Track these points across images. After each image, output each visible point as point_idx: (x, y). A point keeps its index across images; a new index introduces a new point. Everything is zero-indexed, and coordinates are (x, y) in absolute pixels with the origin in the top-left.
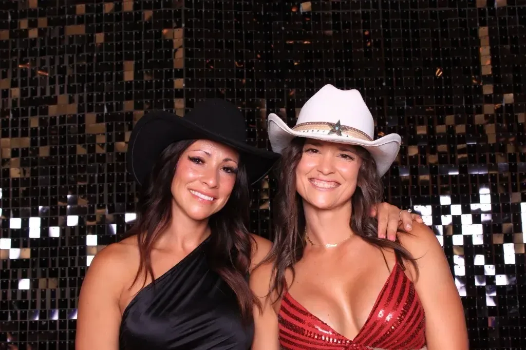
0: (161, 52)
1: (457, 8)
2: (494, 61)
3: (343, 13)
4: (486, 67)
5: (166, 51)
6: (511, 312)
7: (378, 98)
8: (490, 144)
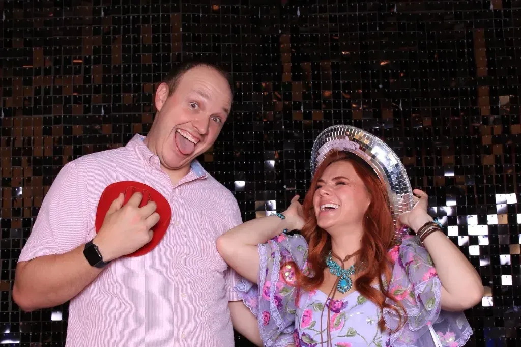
0: (159, 55)
1: (453, 11)
2: (490, 64)
3: (340, 16)
4: (482, 70)
5: (164, 55)
6: (507, 312)
7: (374, 100)
8: (486, 146)
